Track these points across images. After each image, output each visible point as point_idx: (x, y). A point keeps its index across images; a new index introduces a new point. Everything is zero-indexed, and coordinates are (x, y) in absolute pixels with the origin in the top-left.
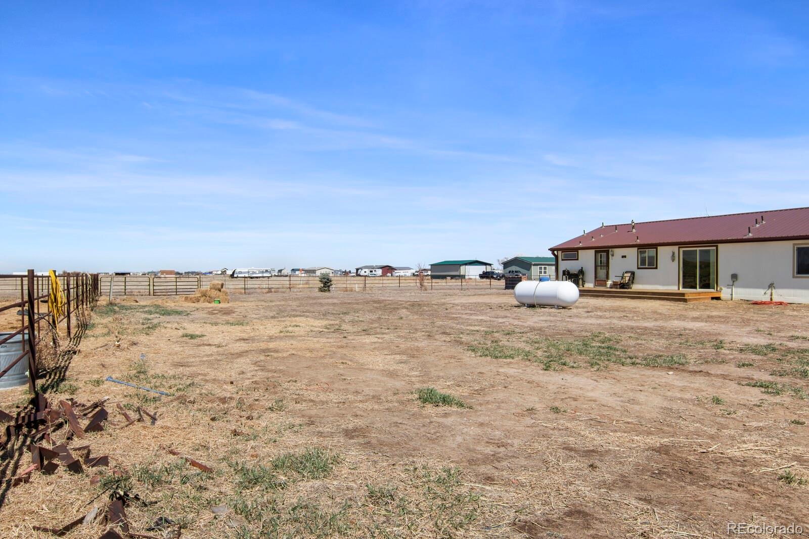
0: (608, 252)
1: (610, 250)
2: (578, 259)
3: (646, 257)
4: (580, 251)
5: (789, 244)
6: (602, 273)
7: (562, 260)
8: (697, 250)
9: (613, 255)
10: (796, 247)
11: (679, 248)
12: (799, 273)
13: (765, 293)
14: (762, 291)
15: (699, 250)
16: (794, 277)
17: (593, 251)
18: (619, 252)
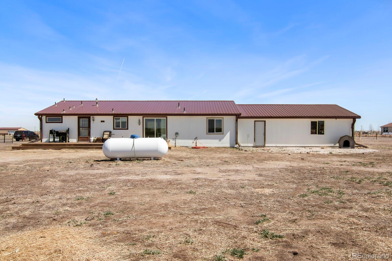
0: (89, 118)
1: (91, 117)
2: (62, 122)
3: (120, 122)
4: (64, 117)
5: (205, 117)
6: (84, 132)
7: (46, 122)
8: (154, 119)
9: (94, 120)
10: (208, 119)
11: (143, 117)
12: (209, 132)
13: (193, 142)
14: (191, 141)
15: (156, 119)
16: (207, 134)
17: (76, 117)
18: (98, 119)
